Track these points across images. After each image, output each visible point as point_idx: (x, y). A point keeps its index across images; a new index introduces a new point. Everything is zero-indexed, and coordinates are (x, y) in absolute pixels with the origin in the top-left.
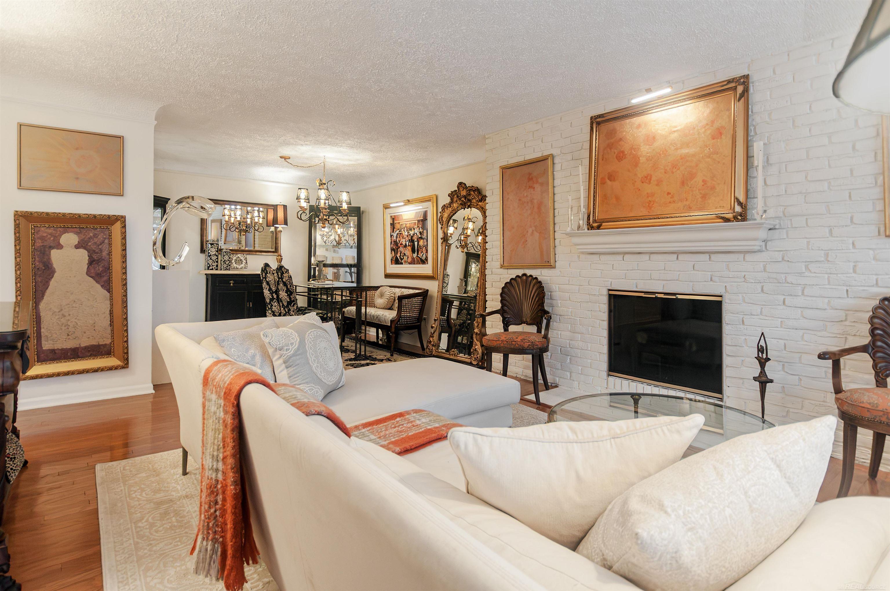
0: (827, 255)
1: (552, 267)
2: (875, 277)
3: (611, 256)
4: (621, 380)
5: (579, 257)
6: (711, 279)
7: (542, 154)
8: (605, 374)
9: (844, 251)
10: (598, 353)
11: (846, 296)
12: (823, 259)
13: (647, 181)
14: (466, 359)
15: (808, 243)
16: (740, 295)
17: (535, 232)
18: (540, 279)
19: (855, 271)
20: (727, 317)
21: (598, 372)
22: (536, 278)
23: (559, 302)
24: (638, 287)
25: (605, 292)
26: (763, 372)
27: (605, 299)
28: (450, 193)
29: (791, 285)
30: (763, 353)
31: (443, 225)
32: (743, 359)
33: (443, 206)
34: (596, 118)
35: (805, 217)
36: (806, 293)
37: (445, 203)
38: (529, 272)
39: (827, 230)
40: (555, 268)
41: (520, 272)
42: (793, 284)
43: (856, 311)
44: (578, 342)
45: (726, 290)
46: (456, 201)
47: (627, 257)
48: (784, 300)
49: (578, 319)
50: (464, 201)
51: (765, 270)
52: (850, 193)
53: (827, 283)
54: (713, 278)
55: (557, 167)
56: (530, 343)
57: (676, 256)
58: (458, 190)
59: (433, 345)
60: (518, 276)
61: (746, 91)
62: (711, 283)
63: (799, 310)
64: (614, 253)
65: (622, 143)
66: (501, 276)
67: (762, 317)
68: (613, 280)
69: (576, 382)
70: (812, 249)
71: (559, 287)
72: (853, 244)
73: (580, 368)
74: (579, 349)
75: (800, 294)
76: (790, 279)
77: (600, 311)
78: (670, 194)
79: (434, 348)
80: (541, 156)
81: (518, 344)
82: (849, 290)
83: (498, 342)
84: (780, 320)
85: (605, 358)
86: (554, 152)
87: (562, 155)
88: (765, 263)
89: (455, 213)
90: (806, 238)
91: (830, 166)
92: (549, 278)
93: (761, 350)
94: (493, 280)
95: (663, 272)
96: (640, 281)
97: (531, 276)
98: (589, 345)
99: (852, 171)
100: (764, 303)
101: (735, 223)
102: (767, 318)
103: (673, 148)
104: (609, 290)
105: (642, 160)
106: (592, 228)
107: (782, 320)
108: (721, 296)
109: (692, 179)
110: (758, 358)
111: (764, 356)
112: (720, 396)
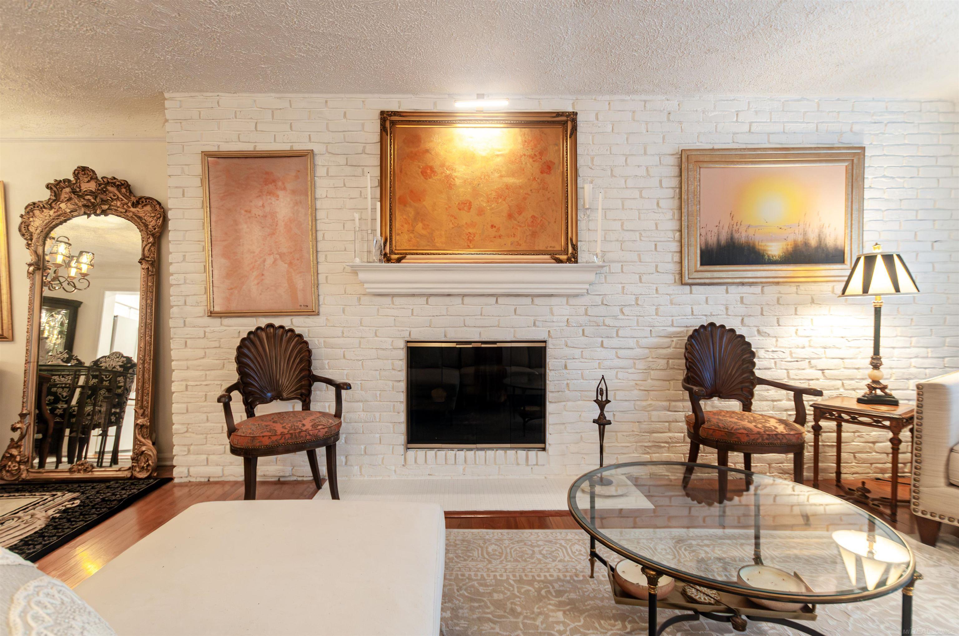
0: (637, 299)
1: (315, 313)
2: (671, 318)
3: (409, 298)
4: (424, 452)
5: (359, 299)
6: (534, 323)
7: (292, 146)
8: (401, 449)
9: (650, 296)
10: (390, 424)
11: (649, 336)
12: (633, 303)
13: (466, 208)
14: (118, 473)
15: (623, 288)
16: (563, 339)
17: (280, 262)
18: (298, 331)
19: (657, 314)
20: (551, 362)
21: (391, 449)
22: (292, 330)
23: (326, 362)
24: (448, 336)
25: (402, 344)
26: (602, 414)
27: (402, 354)
28: (53, 182)
29: (608, 328)
30: (602, 395)
31: (31, 240)
32: (565, 403)
33: (29, 205)
34: (390, 116)
35: (621, 264)
36: (620, 335)
37: (36, 200)
38: (277, 322)
39: (638, 276)
40: (318, 314)
41: (263, 322)
42: (610, 326)
43: (657, 348)
44: (358, 413)
45: (549, 334)
46: (70, 199)
47: (432, 300)
48: (602, 342)
49: (359, 382)
50: (93, 200)
51: (586, 314)
52: (656, 245)
53: (636, 325)
54: (537, 323)
55: (320, 171)
56: (326, 430)
57: (495, 299)
58: (76, 180)
59: (19, 463)
60: (259, 328)
61: (574, 129)
62: (534, 328)
63: (614, 351)
64: (413, 295)
65: (428, 155)
66: (207, 330)
67: (583, 360)
68: (412, 329)
69: (356, 467)
70: (626, 294)
71: (324, 342)
72: (657, 290)
73: (363, 447)
74: (361, 422)
75: (615, 335)
76: (608, 321)
77: (393, 369)
78: (495, 227)
79: (22, 467)
80: (289, 149)
81: (310, 435)
82: (653, 330)
83: (274, 438)
84: (598, 361)
85: (402, 428)
86: (316, 148)
87: (327, 155)
88: (586, 307)
89: (65, 221)
90: (621, 283)
91: (639, 219)
92: (307, 329)
93: (600, 391)
94: (188, 336)
95: (480, 317)
96: (451, 329)
97: (282, 327)
98: (377, 415)
99: (656, 225)
100: (585, 347)
101: (568, 265)
102: (586, 360)
103: (497, 175)
104: (408, 342)
105: (458, 182)
106: (389, 260)
107: (600, 361)
108: (545, 342)
109: (520, 213)
110: (596, 401)
111: (604, 399)
112: (542, 445)
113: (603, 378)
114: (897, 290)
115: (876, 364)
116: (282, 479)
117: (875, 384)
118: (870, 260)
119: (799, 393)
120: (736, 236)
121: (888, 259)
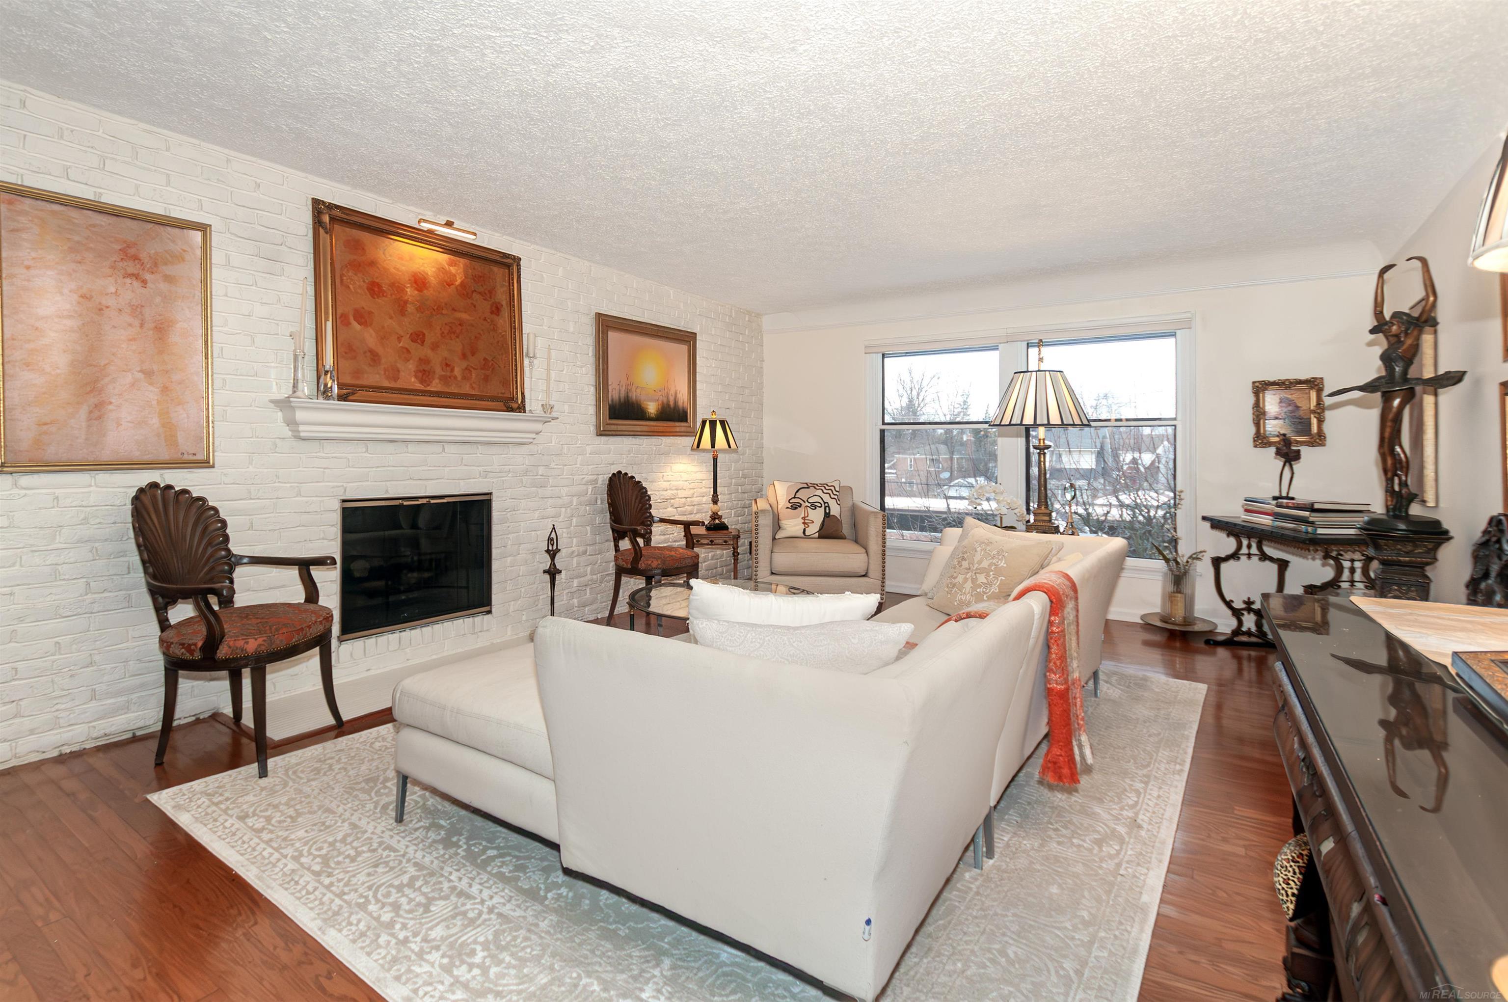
1: (206, 464)
2: (595, 466)
4: (362, 642)
6: (479, 475)
9: (574, 446)
13: (419, 341)
17: (144, 385)
20: (497, 515)
22: (186, 491)
24: (391, 492)
25: (337, 506)
26: (553, 564)
27: (336, 518)
30: (552, 545)
34: (326, 208)
40: (213, 466)
42: (543, 476)
45: (494, 486)
48: (537, 492)
51: (525, 464)
54: (483, 474)
57: (441, 447)
61: (519, 274)
62: (478, 481)
65: (374, 269)
68: (350, 485)
78: (449, 366)
93: (550, 540)
95: (425, 467)
96: (392, 483)
100: (524, 497)
101: (515, 413)
103: (449, 307)
104: (344, 501)
105: (410, 308)
108: (491, 494)
109: (473, 354)
110: (548, 551)
111: (555, 548)
112: (486, 609)
113: (554, 528)
114: (730, 447)
115: (715, 501)
116: (139, 733)
117: (715, 516)
118: (713, 424)
119: (687, 525)
120: (630, 395)
121: (723, 423)
